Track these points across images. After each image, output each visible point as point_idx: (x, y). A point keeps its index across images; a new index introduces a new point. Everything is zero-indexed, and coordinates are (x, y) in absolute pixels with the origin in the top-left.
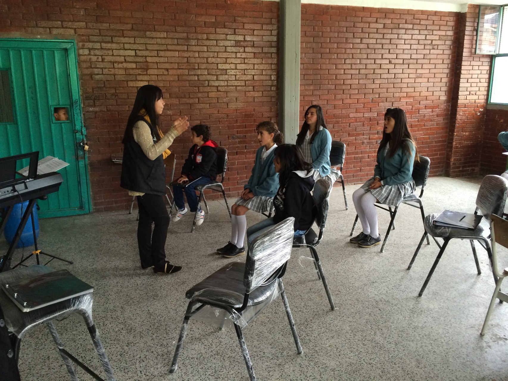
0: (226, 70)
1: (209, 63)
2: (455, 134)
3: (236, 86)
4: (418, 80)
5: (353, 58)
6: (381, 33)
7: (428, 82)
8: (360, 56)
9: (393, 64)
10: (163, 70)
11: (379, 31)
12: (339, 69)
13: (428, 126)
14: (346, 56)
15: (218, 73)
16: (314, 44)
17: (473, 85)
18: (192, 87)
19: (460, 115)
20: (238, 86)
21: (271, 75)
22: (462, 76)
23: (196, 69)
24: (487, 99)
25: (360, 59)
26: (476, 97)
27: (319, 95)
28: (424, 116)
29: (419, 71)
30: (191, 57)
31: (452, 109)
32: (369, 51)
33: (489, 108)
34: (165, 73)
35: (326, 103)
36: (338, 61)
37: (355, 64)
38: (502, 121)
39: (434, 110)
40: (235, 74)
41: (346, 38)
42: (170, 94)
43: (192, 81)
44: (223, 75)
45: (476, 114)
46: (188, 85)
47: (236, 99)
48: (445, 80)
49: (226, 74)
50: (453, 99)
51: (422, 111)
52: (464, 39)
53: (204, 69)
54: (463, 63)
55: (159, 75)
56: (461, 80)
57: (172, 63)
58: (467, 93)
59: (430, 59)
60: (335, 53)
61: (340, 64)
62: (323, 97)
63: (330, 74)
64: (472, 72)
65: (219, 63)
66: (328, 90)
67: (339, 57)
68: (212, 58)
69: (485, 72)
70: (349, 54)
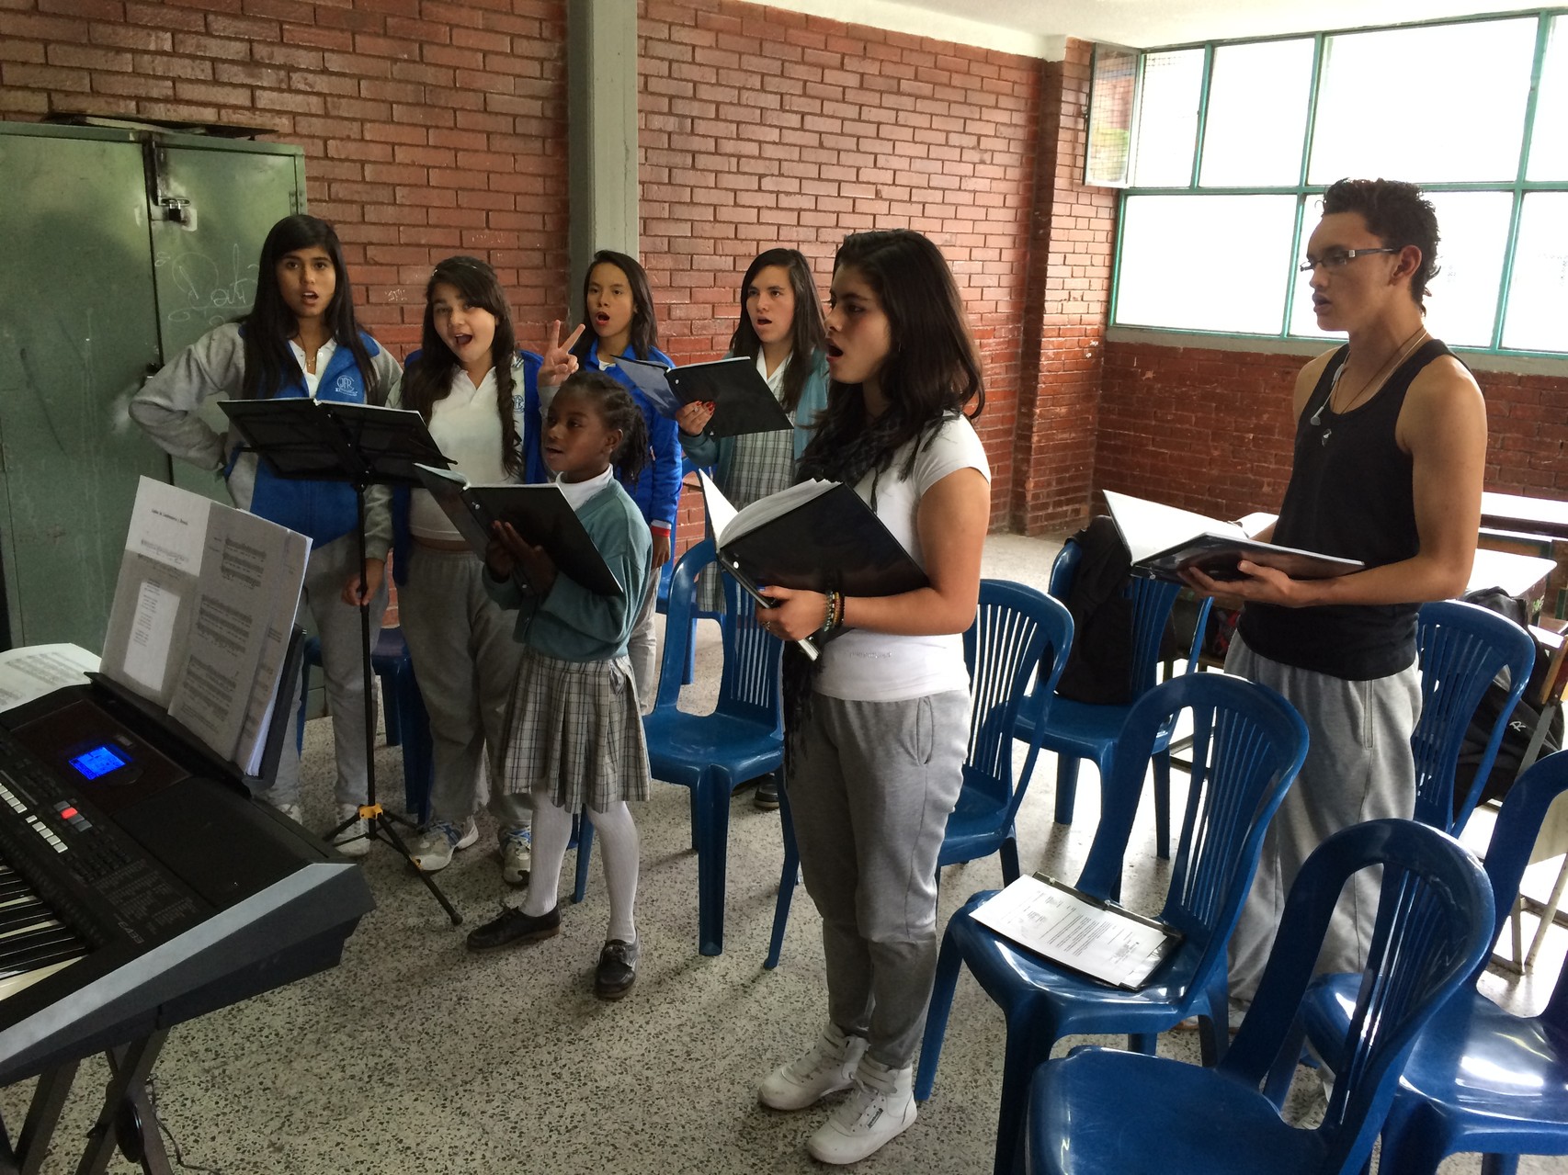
0: (394, 186)
1: (332, 159)
2: (1038, 411)
3: (431, 246)
5: (781, 175)
6: (856, 104)
7: (970, 259)
8: (799, 169)
9: (886, 200)
11: (850, 96)
12: (744, 206)
14: (760, 167)
15: (365, 198)
16: (672, 119)
17: (1076, 272)
19: (1047, 358)
20: (437, 247)
21: (544, 215)
22: (1053, 246)
24: (1107, 313)
25: (801, 179)
26: (1081, 307)
27: (691, 288)
31: (1026, 341)
32: (824, 156)
33: (1113, 337)
35: (709, 314)
36: (741, 182)
37: (788, 194)
38: (1150, 375)
39: (985, 341)
40: (424, 202)
41: (762, 109)
44: (382, 204)
45: (1083, 354)
48: (1008, 255)
49: (394, 203)
50: (1028, 310)
52: (1057, 140)
53: (315, 179)
54: (1056, 209)
56: (1052, 259)
58: (1065, 295)
59: (975, 192)
60: (733, 155)
61: (747, 191)
62: (700, 295)
63: (720, 222)
64: (1075, 235)
65: (370, 162)
66: (716, 272)
67: (744, 168)
68: (342, 139)
69: (1102, 236)
70: (770, 159)
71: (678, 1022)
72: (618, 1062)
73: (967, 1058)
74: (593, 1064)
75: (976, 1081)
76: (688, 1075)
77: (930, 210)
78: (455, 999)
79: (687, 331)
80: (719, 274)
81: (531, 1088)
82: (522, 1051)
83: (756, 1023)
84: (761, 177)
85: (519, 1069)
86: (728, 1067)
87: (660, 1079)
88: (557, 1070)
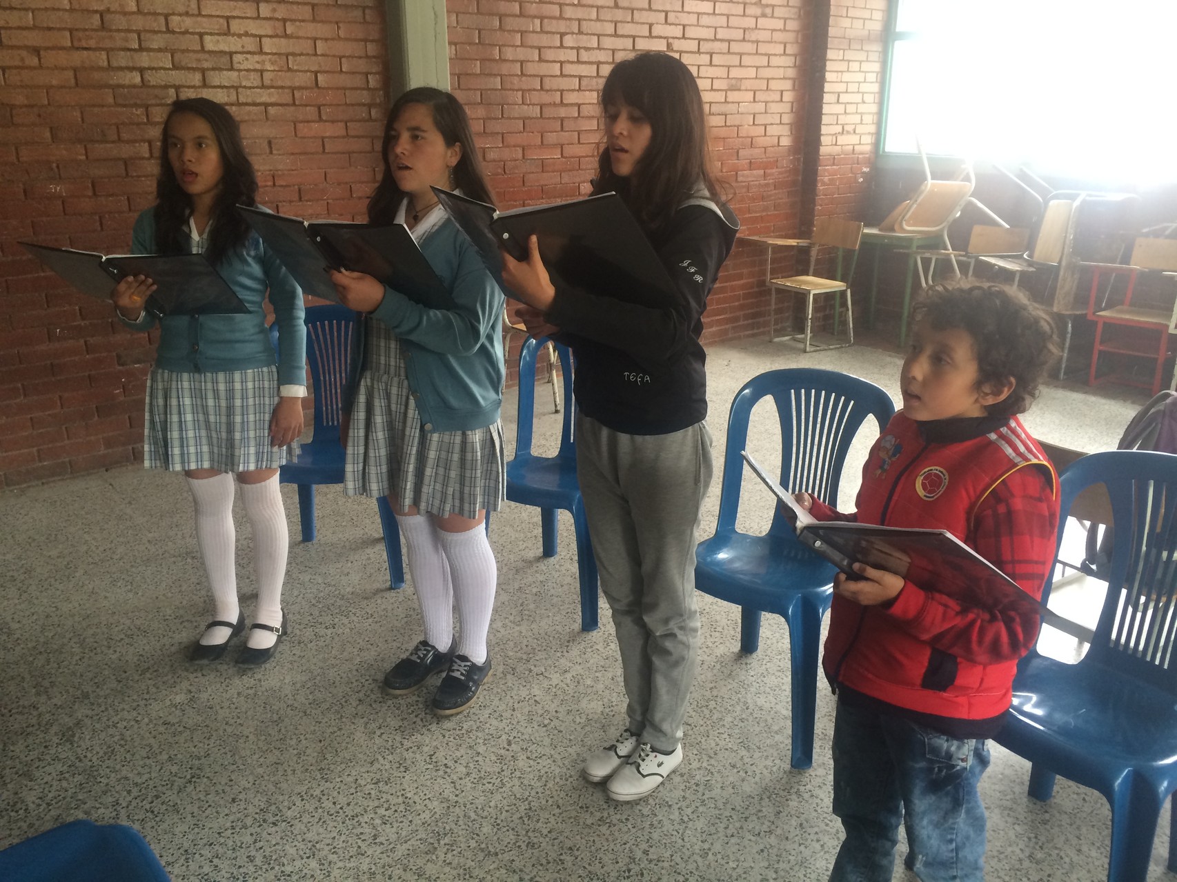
0: (231, 54)
1: (173, 32)
3: (266, 105)
4: (733, 96)
5: (580, 32)
7: (754, 101)
8: (597, 27)
10: (24, 53)
12: (547, 61)
13: (756, 212)
14: (562, 26)
15: (206, 65)
17: (851, 109)
18: (125, 106)
19: (824, 184)
20: (273, 105)
21: (367, 74)
22: (827, 87)
23: (135, 50)
24: (877, 143)
25: (599, 36)
26: (855, 139)
27: (503, 134)
28: (748, 188)
29: (735, 73)
30: (113, 12)
31: (804, 170)
32: (619, 15)
33: (881, 164)
34: (27, 62)
35: (520, 156)
36: (544, 40)
37: (587, 49)
39: (768, 171)
40: (258, 67)
42: (51, 129)
43: (123, 86)
44: (220, 69)
45: (856, 179)
46: (111, 100)
47: (270, 143)
48: (788, 96)
49: (232, 69)
50: (806, 143)
51: (743, 176)
53: (160, 50)
54: (831, 54)
55: (10, 68)
56: (827, 98)
57: (49, 29)
58: (839, 129)
59: (757, 42)
60: (535, 17)
61: (550, 47)
62: (511, 140)
63: (526, 76)
64: (846, 77)
65: (207, 34)
66: (524, 119)
67: (547, 28)
68: (180, 15)
69: (872, 77)
70: (570, 19)
71: (376, 803)
72: (310, 845)
73: (627, 846)
74: (287, 847)
75: (629, 871)
76: (368, 860)
77: (717, 59)
78: (189, 777)
79: (500, 171)
80: (526, 121)
81: (223, 872)
82: (230, 831)
83: (445, 805)
84: (562, 35)
85: (221, 851)
86: (407, 852)
87: (340, 864)
88: (253, 853)
